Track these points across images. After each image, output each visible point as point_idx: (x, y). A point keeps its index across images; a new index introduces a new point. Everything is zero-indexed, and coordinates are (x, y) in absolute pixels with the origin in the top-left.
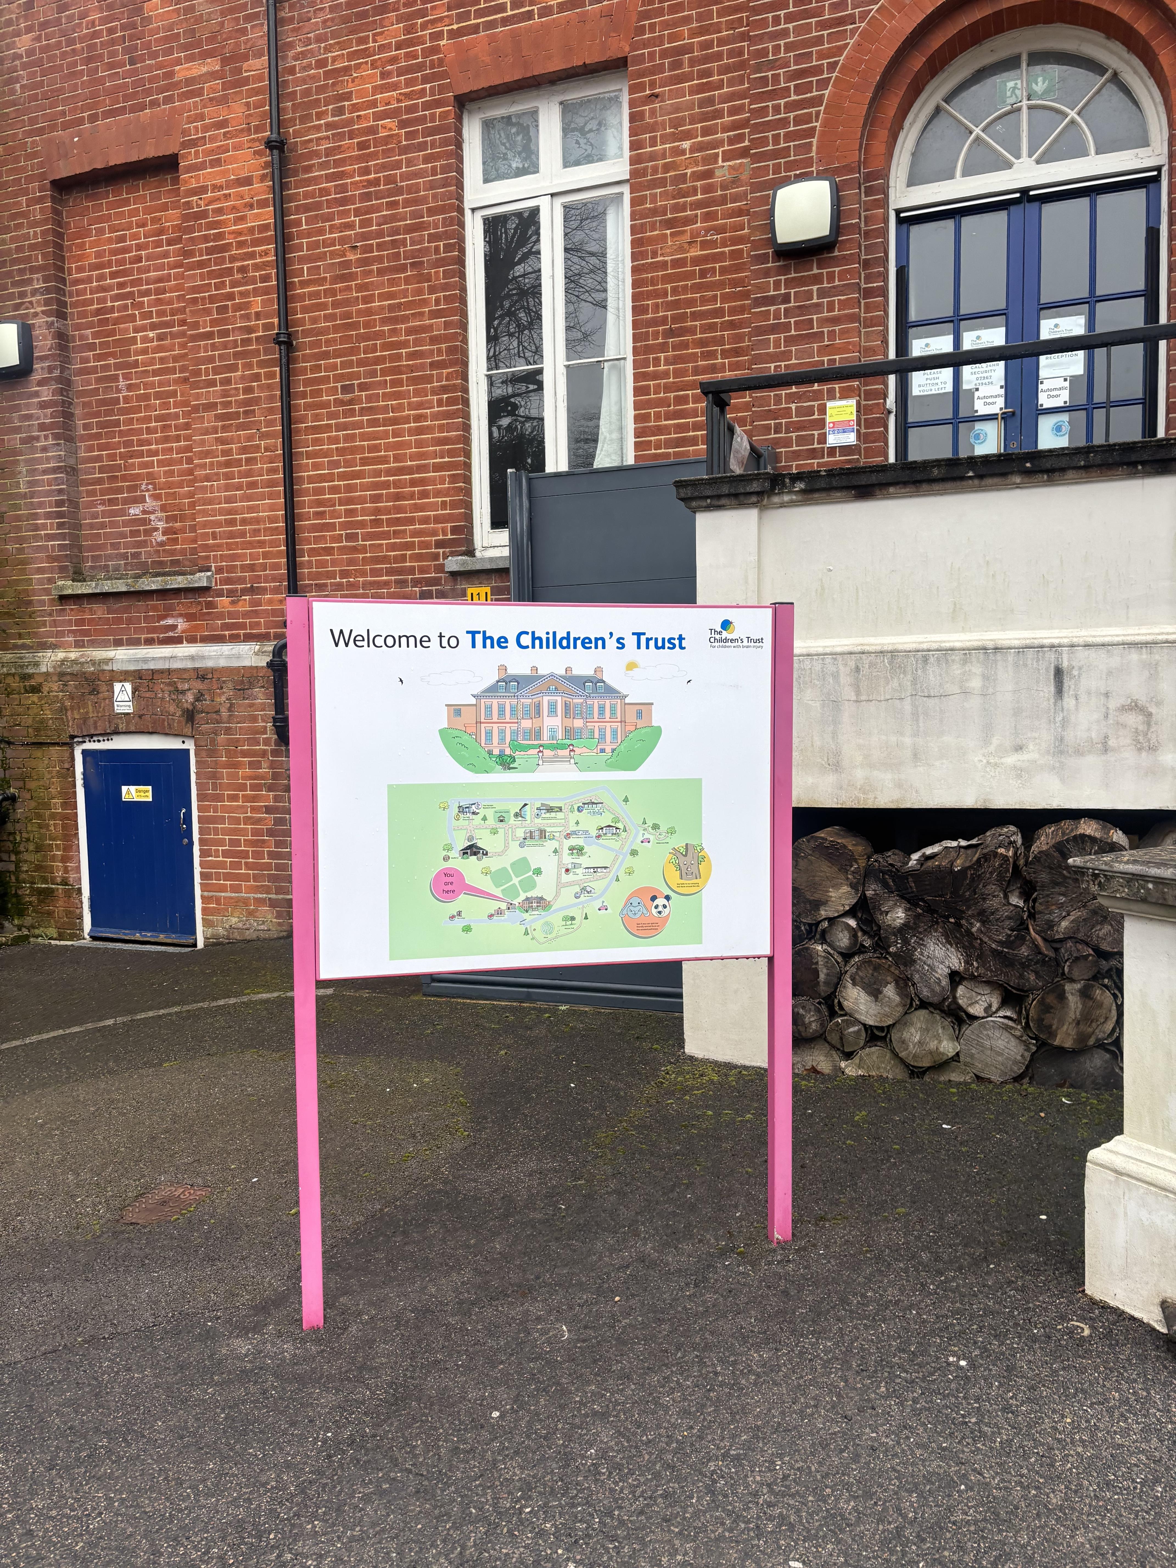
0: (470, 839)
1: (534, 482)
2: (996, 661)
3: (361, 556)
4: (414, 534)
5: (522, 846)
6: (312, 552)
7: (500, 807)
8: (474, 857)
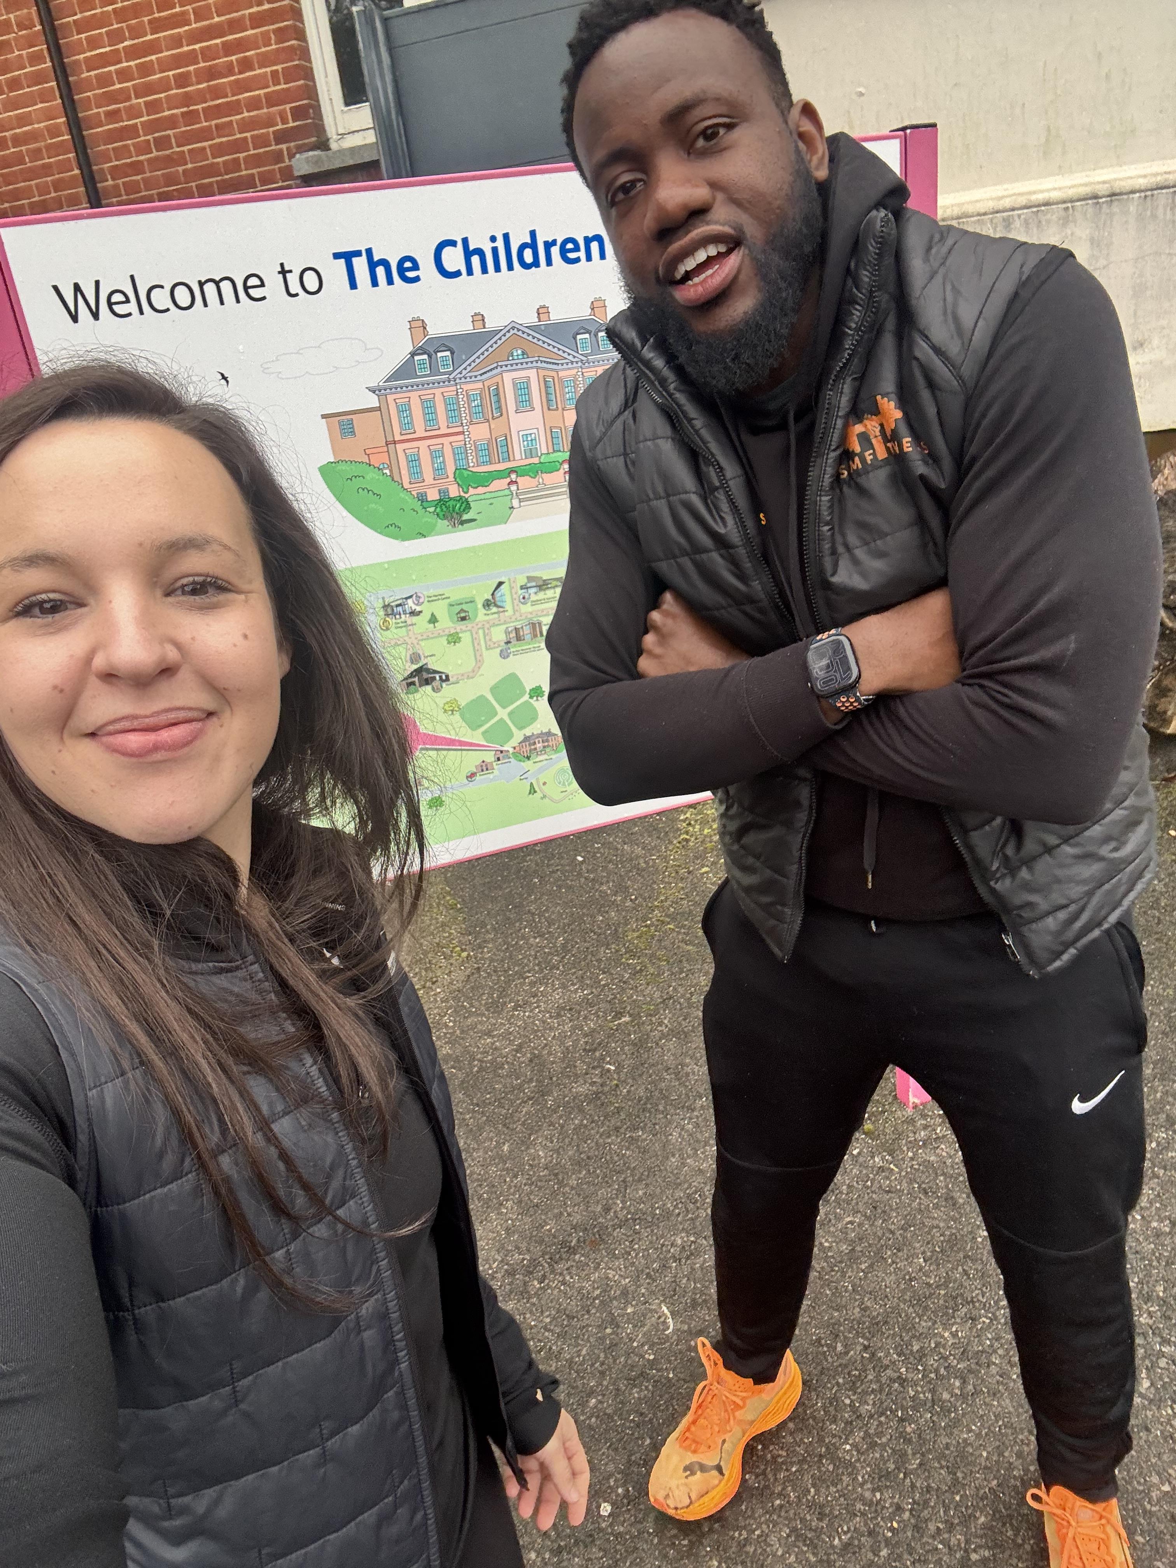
0: (415, 658)
1: (394, 23)
2: (1111, 215)
3: (180, 169)
4: (245, 126)
5: (504, 655)
6: (116, 172)
7: (457, 594)
8: (428, 688)
